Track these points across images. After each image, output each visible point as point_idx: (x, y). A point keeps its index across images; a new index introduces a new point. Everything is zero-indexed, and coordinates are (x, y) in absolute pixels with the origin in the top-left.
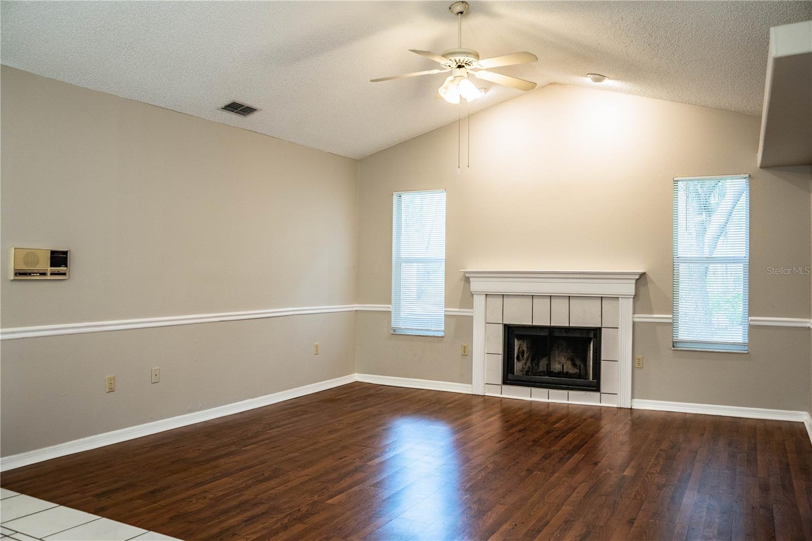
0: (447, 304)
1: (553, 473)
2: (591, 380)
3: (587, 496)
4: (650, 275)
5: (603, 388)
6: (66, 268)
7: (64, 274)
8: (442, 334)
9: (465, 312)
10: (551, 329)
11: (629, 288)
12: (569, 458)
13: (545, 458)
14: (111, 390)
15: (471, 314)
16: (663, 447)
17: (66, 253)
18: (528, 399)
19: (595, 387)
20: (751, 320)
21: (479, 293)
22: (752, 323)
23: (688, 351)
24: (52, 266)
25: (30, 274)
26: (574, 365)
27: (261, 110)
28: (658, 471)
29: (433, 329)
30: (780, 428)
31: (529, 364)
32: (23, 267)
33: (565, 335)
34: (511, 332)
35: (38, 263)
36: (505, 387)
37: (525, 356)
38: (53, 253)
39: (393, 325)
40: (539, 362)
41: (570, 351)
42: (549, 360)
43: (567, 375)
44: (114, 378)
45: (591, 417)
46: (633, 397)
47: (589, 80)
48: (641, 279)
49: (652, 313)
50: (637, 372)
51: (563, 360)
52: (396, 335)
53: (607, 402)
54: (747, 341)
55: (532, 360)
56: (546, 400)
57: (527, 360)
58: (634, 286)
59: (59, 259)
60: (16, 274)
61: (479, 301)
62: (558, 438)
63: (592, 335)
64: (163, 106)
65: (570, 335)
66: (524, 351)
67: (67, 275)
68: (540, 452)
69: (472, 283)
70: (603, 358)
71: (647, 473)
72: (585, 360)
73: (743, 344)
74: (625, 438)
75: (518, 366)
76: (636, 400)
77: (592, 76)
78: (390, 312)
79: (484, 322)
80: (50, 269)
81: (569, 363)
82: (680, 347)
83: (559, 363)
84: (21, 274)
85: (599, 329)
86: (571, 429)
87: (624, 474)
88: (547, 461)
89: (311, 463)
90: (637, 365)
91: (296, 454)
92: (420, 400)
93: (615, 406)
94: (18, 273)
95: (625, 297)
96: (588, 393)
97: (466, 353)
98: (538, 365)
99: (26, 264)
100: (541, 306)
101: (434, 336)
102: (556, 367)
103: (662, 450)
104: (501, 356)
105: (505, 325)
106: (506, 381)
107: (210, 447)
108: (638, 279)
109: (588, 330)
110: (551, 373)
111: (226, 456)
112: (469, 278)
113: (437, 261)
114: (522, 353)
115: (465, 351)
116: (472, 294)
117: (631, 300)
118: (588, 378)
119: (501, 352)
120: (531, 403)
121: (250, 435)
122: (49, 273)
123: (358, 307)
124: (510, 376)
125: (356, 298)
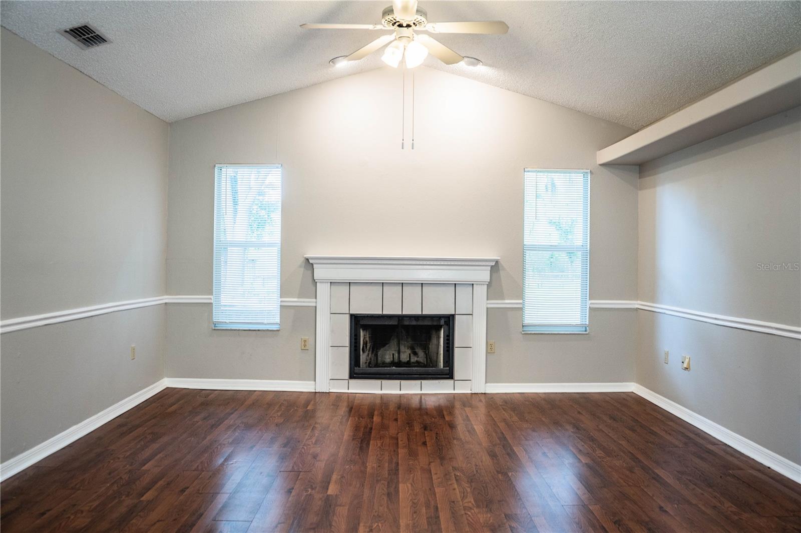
0: (283, 293)
2: (442, 367)
4: (503, 263)
5: (457, 375)
8: (277, 327)
9: (308, 302)
10: (401, 318)
11: (484, 275)
15: (314, 304)
18: (378, 392)
19: (448, 374)
20: (591, 304)
21: (323, 281)
22: (591, 306)
23: (537, 334)
26: (414, 353)
29: (265, 322)
31: (370, 355)
33: (414, 323)
34: (357, 321)
36: (352, 381)
37: (368, 347)
39: (215, 319)
43: (408, 364)
48: (495, 267)
49: (503, 299)
50: (491, 357)
51: (403, 348)
52: (218, 331)
53: (461, 389)
54: (588, 322)
55: (372, 351)
56: (398, 392)
58: (489, 272)
61: (323, 290)
63: (442, 322)
65: (420, 323)
66: (367, 342)
69: (316, 270)
70: (456, 344)
73: (581, 325)
75: (363, 357)
76: (487, 384)
77: (466, 59)
78: (212, 303)
79: (329, 313)
81: (410, 351)
82: (530, 330)
85: (453, 316)
90: (489, 351)
93: (469, 392)
95: (480, 283)
96: (442, 381)
97: (307, 347)
100: (392, 293)
101: (268, 330)
104: (348, 349)
105: (352, 316)
106: (353, 375)
107: (91, 504)
108: (492, 267)
109: (439, 317)
110: (399, 364)
111: (134, 514)
112: (312, 264)
113: (270, 245)
114: (365, 343)
115: (305, 346)
116: (315, 283)
117: (486, 286)
118: (435, 364)
119: (348, 344)
120: (382, 397)
121: (126, 477)
123: (168, 299)
124: (357, 370)
125: (166, 288)
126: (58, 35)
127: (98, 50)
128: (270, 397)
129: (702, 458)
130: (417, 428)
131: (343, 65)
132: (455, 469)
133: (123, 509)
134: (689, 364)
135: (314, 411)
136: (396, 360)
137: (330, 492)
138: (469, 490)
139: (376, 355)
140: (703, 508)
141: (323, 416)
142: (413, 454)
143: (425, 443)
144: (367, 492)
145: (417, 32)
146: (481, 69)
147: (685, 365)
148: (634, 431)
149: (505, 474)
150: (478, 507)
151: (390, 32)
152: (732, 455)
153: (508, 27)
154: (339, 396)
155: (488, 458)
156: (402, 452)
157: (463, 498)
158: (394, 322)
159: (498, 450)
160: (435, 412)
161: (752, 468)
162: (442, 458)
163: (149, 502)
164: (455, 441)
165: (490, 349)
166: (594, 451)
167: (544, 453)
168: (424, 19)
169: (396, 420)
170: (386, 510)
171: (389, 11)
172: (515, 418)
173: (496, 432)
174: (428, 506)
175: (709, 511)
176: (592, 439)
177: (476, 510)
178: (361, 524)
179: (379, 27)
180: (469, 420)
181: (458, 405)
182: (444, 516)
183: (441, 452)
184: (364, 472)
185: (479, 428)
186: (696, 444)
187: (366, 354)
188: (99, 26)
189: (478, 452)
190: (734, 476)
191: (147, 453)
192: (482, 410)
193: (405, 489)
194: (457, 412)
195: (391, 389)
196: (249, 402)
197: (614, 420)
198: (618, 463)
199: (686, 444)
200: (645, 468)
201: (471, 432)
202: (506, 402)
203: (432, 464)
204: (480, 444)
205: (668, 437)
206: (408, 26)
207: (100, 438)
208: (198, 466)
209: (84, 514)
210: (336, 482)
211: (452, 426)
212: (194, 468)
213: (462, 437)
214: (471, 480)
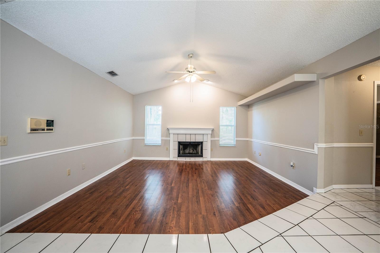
0: (162, 136)
4: (215, 129)
5: (204, 156)
6: (53, 127)
7: (52, 130)
8: (160, 145)
9: (168, 139)
10: (190, 142)
11: (210, 132)
14: (69, 175)
17: (53, 121)
19: (202, 156)
21: (172, 134)
22: (237, 140)
23: (222, 146)
24: (47, 126)
25: (38, 130)
26: (193, 151)
27: (119, 75)
29: (157, 143)
32: (34, 127)
33: (194, 144)
34: (180, 143)
35: (41, 125)
36: (178, 158)
38: (48, 121)
39: (145, 143)
41: (193, 147)
43: (192, 153)
44: (70, 170)
48: (213, 130)
49: (215, 138)
50: (212, 152)
51: (191, 149)
52: (146, 145)
53: (205, 160)
54: (236, 144)
56: (190, 160)
59: (50, 123)
60: (31, 130)
61: (171, 136)
63: (200, 143)
64: (87, 68)
65: (195, 144)
67: (54, 130)
70: (203, 149)
72: (198, 150)
73: (234, 144)
75: (181, 152)
76: (211, 158)
77: (206, 80)
78: (144, 139)
79: (173, 141)
80: (46, 128)
84: (33, 130)
85: (203, 142)
93: (207, 160)
94: (32, 130)
95: (209, 134)
96: (200, 158)
99: (36, 125)
100: (188, 137)
101: (158, 145)
104: (177, 150)
105: (178, 142)
106: (179, 156)
107: (113, 189)
108: (212, 130)
109: (199, 142)
110: (190, 153)
111: (124, 192)
112: (169, 130)
113: (159, 125)
114: (182, 149)
115: (167, 149)
116: (170, 134)
118: (199, 154)
119: (177, 149)
120: (186, 161)
121: (122, 182)
122: (46, 129)
123: (134, 138)
124: (180, 155)
125: (133, 135)
126: (105, 73)
127: (116, 77)
128: (159, 161)
129: (264, 178)
130: (194, 169)
131: (176, 81)
132: (203, 180)
133: (121, 191)
134: (261, 154)
135: (169, 165)
136: (189, 152)
137: (172, 186)
138: (206, 185)
139: (184, 151)
140: (265, 191)
141: (171, 166)
142: (193, 176)
143: (196, 173)
144: (181, 186)
145: (194, 74)
146: (209, 82)
147: (260, 154)
148: (247, 170)
149: (215, 181)
150: (209, 190)
151: (187, 74)
152: (272, 177)
153: (216, 72)
154: (175, 161)
155: (211, 177)
156: (190, 175)
157: (205, 187)
158: (188, 143)
159: (213, 175)
160: (198, 165)
161: (277, 180)
162: (200, 177)
163: (128, 189)
164: (203, 173)
165: (212, 150)
166: (237, 175)
167: (225, 176)
168: (195, 70)
169: (189, 167)
170: (186, 190)
171: (187, 68)
172: (218, 167)
173: (213, 170)
174: (196, 189)
175: (267, 192)
176: (237, 172)
177: (208, 190)
178: (180, 194)
179: (185, 72)
180: (206, 167)
181: (204, 164)
182: (200, 192)
183: (200, 176)
184: (181, 180)
185: (209, 169)
186: (262, 174)
187: (182, 151)
188: (116, 71)
189: (209, 175)
190: (272, 182)
191: (128, 176)
192: (210, 165)
193: (190, 185)
194: (204, 165)
195: (188, 159)
196: (153, 163)
197: (242, 168)
198: (243, 179)
199: (260, 174)
200: (250, 180)
201: (207, 170)
202: (215, 163)
203: (197, 178)
204: (209, 173)
205: (255, 172)
206: (192, 72)
207: (116, 172)
208: (140, 179)
209: (111, 192)
210: (174, 183)
211: (202, 169)
212: (139, 180)
213: (205, 171)
214: (207, 183)
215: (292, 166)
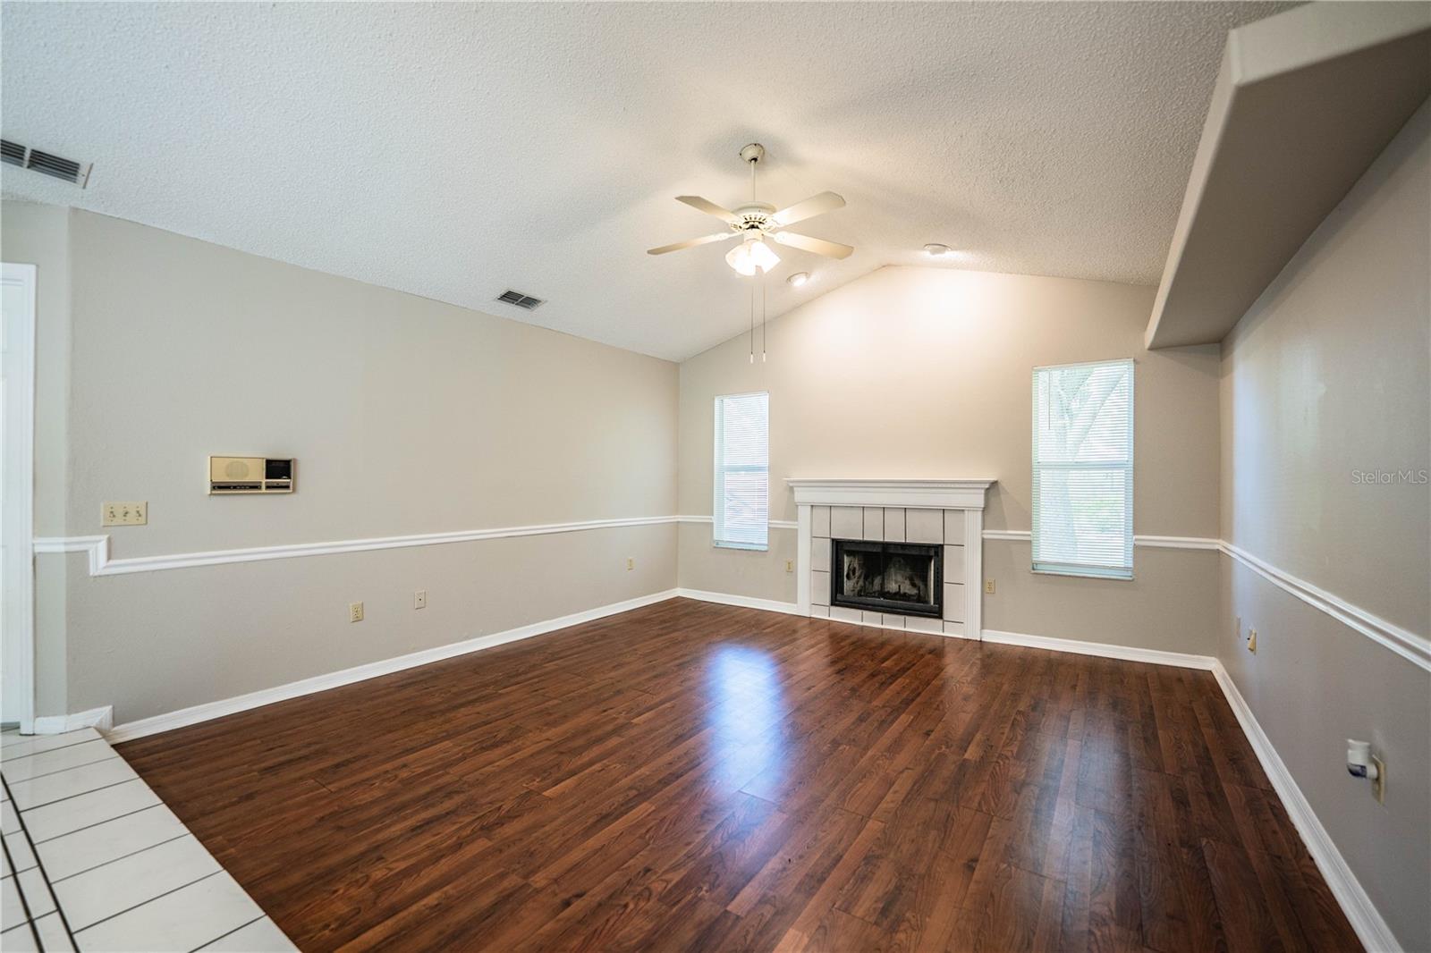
0: (771, 516)
1: (866, 749)
2: (932, 603)
3: (906, 801)
4: (1004, 484)
5: (947, 613)
6: (288, 480)
7: (287, 487)
8: (765, 548)
9: (791, 525)
10: (885, 545)
11: (978, 500)
12: (893, 722)
13: (861, 720)
14: (358, 620)
15: (796, 527)
16: (1022, 707)
17: (288, 462)
18: (859, 623)
19: (937, 613)
20: (1136, 540)
21: (804, 504)
22: (1138, 543)
23: (1053, 575)
24: (267, 478)
25: (235, 487)
26: (914, 585)
27: (546, 301)
28: (1015, 751)
29: (755, 542)
30: (1180, 680)
31: (861, 583)
32: (222, 478)
33: (901, 552)
34: (840, 548)
35: (246, 475)
36: (833, 608)
37: (857, 574)
38: (269, 462)
39: (715, 538)
40: (873, 581)
41: (908, 569)
42: (883, 580)
43: (905, 597)
44: (361, 605)
45: (931, 652)
46: (982, 628)
47: (926, 254)
48: (992, 490)
49: (1006, 529)
50: (988, 598)
51: (899, 578)
52: (718, 548)
53: (951, 632)
54: (1131, 565)
55: (866, 578)
56: (880, 626)
57: (859, 577)
58: (982, 497)
59: (279, 469)
60: (213, 488)
61: (804, 513)
62: (884, 685)
63: (932, 553)
65: (907, 552)
66: (855, 569)
67: (291, 487)
68: (857, 707)
69: (796, 493)
70: (945, 580)
71: (998, 758)
72: (925, 580)
73: (1126, 569)
74: (970, 690)
75: (848, 585)
76: (985, 631)
77: (930, 247)
78: (712, 523)
79: (809, 536)
80: (264, 481)
81: (907, 582)
82: (1042, 569)
83: (896, 582)
84: (220, 488)
85: (941, 547)
86: (904, 670)
87: (966, 756)
88: (864, 724)
89: (565, 717)
90: (987, 590)
91: (556, 702)
92: (737, 622)
93: (961, 637)
94: (218, 487)
95: (973, 509)
96: (927, 620)
97: (791, 569)
98: (872, 583)
99: (229, 475)
100: (874, 519)
101: (759, 550)
102: (892, 587)
103: (1019, 712)
104: (829, 575)
105: (833, 540)
106: (834, 602)
108: (987, 489)
109: (929, 547)
110: (889, 596)
112: (793, 487)
113: (761, 469)
114: (852, 571)
115: (789, 568)
116: (795, 505)
117: (980, 514)
118: (927, 602)
119: (828, 569)
120: (862, 628)
122: (264, 486)
123: (680, 518)
124: (839, 597)
125: (676, 510)
131: (801, 283)
134: (1254, 643)
146: (949, 255)
147: (1251, 644)
158: (879, 550)
187: (852, 581)
215: (1358, 773)
